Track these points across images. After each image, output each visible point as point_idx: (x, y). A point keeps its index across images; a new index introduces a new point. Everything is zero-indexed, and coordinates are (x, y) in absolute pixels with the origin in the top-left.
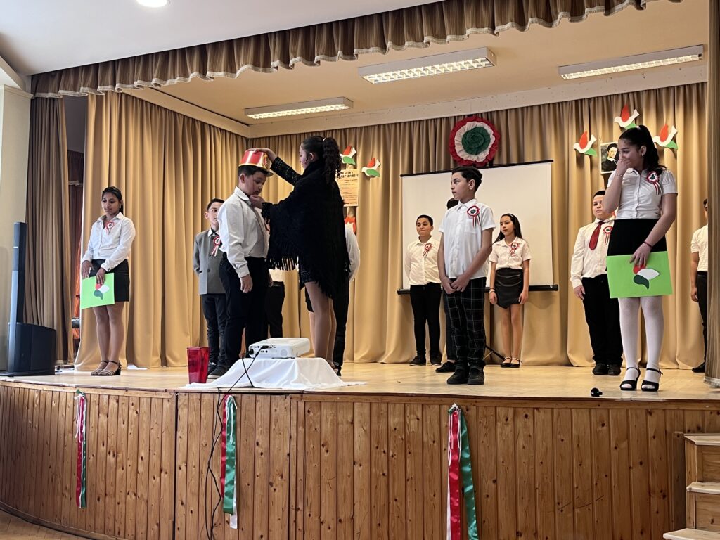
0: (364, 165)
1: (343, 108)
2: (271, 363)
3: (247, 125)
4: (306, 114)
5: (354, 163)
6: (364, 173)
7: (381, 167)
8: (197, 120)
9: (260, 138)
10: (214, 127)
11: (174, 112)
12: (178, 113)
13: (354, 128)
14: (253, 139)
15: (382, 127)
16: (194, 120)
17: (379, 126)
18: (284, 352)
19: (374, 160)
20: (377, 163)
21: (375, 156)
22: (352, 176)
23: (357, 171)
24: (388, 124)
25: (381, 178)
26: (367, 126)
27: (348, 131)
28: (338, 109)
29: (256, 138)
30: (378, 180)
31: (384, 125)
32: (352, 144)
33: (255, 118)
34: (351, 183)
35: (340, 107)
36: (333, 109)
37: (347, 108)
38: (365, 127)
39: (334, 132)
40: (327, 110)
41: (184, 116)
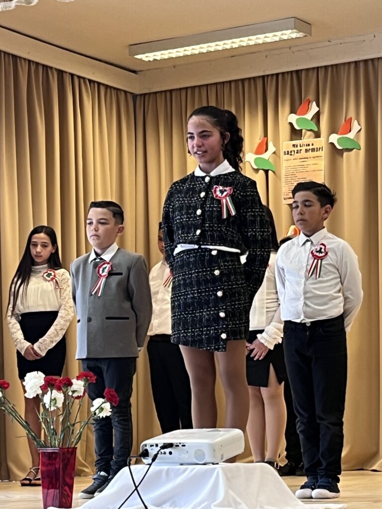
0: (333, 130)
1: (294, 36)
2: (178, 474)
3: (134, 72)
4: (232, 49)
5: (316, 129)
6: (332, 144)
7: (363, 133)
8: (51, 68)
9: (156, 93)
10: (79, 77)
11: (13, 55)
12: (20, 58)
13: (313, 68)
14: (145, 95)
15: (362, 65)
16: (46, 67)
17: (356, 62)
18: (199, 453)
19: (349, 122)
20: (356, 127)
21: (352, 114)
22: (313, 150)
23: (321, 142)
24: (372, 60)
25: (362, 152)
26: (336, 65)
27: (303, 74)
28: (285, 37)
29: (150, 94)
30: (357, 155)
31: (366, 61)
32: (311, 96)
33: (146, 59)
34: (310, 162)
35: (289, 34)
36: (277, 39)
37: (300, 35)
38: (332, 66)
39: (280, 77)
40: (268, 40)
41: (29, 61)
